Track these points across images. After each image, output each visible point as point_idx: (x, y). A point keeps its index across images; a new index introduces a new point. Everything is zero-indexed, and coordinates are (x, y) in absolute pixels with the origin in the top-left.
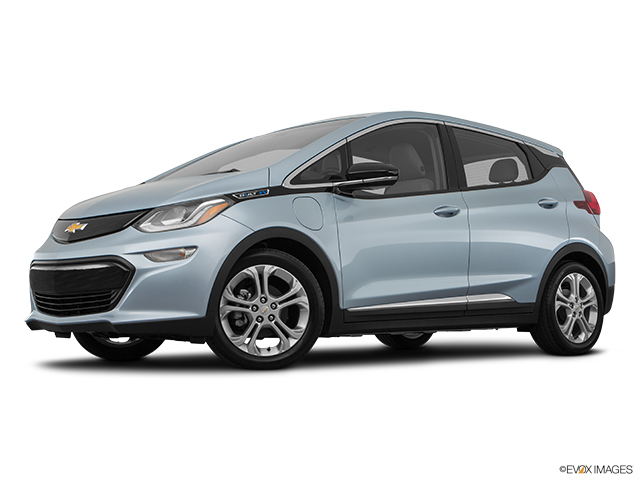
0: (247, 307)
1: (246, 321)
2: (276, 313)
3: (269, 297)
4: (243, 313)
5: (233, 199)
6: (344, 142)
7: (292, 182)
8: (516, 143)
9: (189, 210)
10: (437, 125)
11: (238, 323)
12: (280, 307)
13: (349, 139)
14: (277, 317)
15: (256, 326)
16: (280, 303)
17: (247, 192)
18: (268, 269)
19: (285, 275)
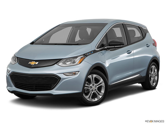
0: (89, 87)
1: (88, 91)
2: (96, 88)
3: (95, 84)
4: (87, 89)
5: (85, 55)
6: (106, 33)
7: (97, 48)
8: (138, 27)
9: (75, 59)
10: (122, 24)
11: (86, 92)
12: (97, 87)
13: (107, 32)
14: (97, 89)
15: (91, 92)
16: (97, 85)
17: (88, 53)
18: (95, 76)
19: (98, 77)
